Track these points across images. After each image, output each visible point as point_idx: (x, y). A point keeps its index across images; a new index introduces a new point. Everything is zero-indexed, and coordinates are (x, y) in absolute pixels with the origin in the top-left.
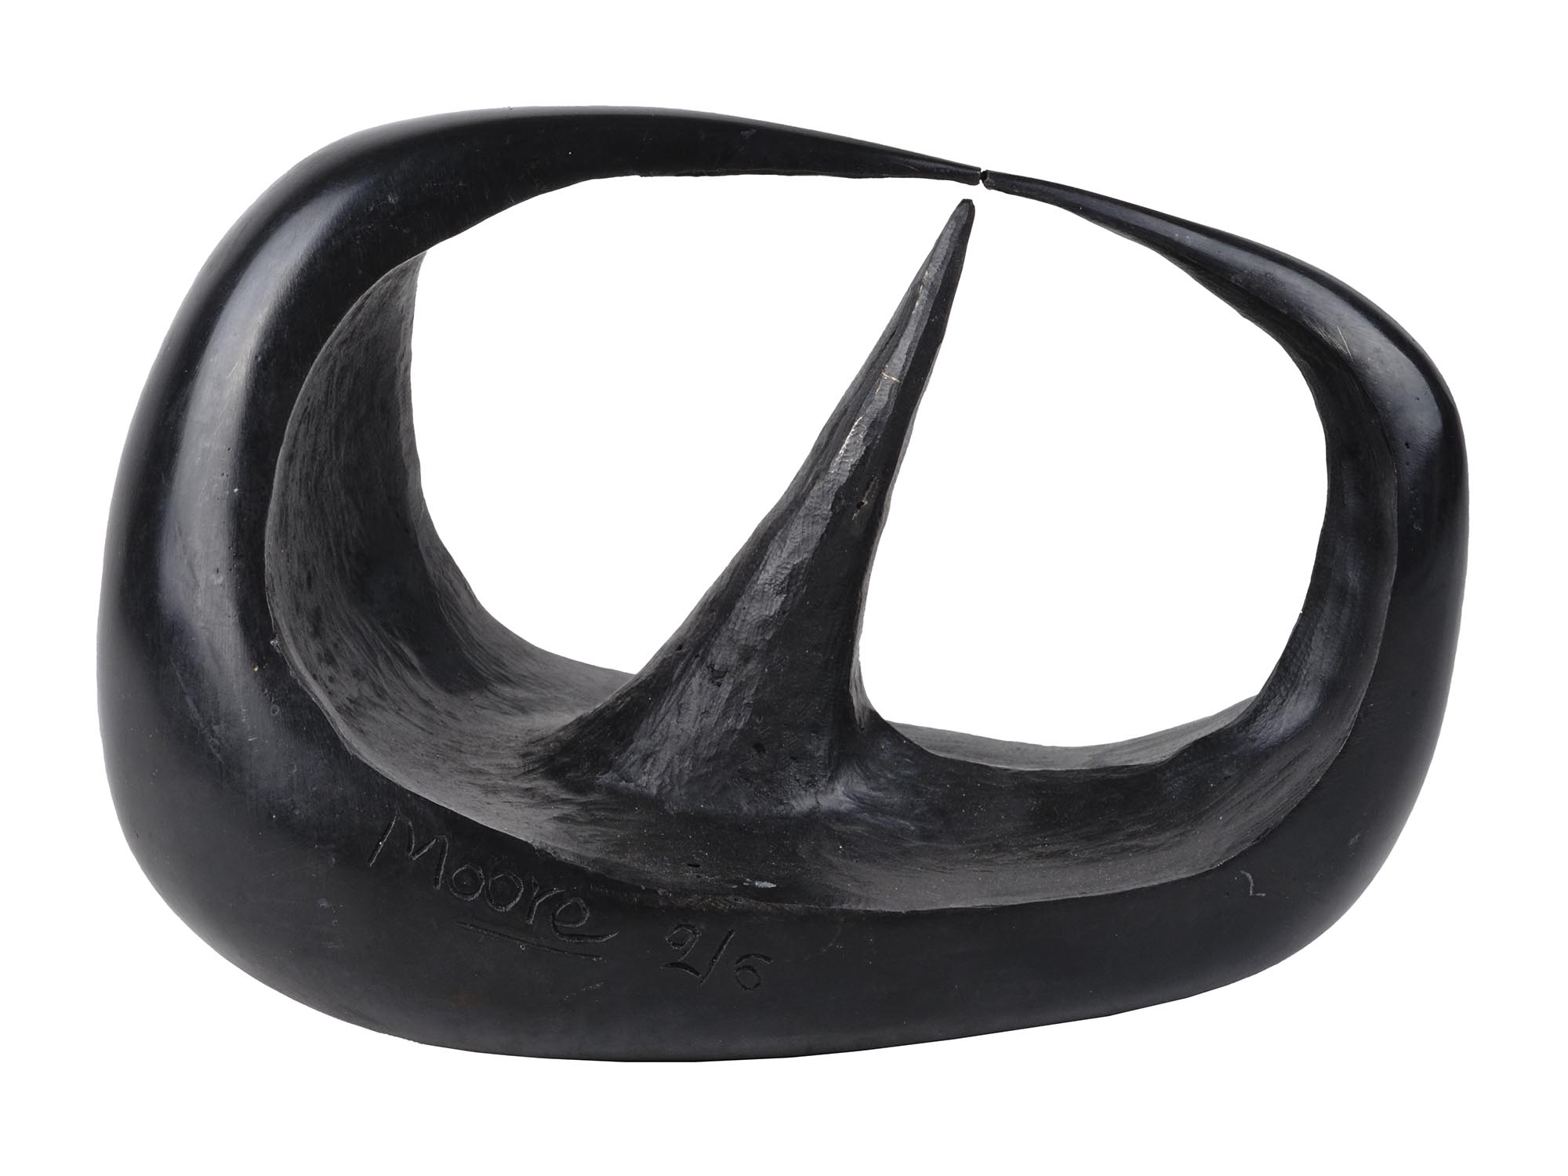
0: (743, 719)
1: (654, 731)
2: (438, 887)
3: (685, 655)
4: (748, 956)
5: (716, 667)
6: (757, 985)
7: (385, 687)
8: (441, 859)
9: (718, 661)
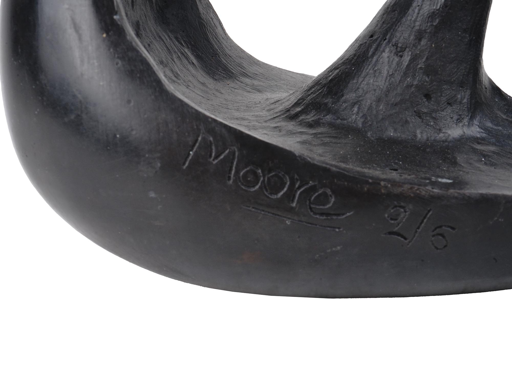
0: (418, 78)
1: (358, 88)
2: (231, 182)
3: (376, 40)
4: (440, 227)
5: (400, 45)
6: (445, 246)
7: (179, 73)
8: (232, 163)
9: (400, 41)
